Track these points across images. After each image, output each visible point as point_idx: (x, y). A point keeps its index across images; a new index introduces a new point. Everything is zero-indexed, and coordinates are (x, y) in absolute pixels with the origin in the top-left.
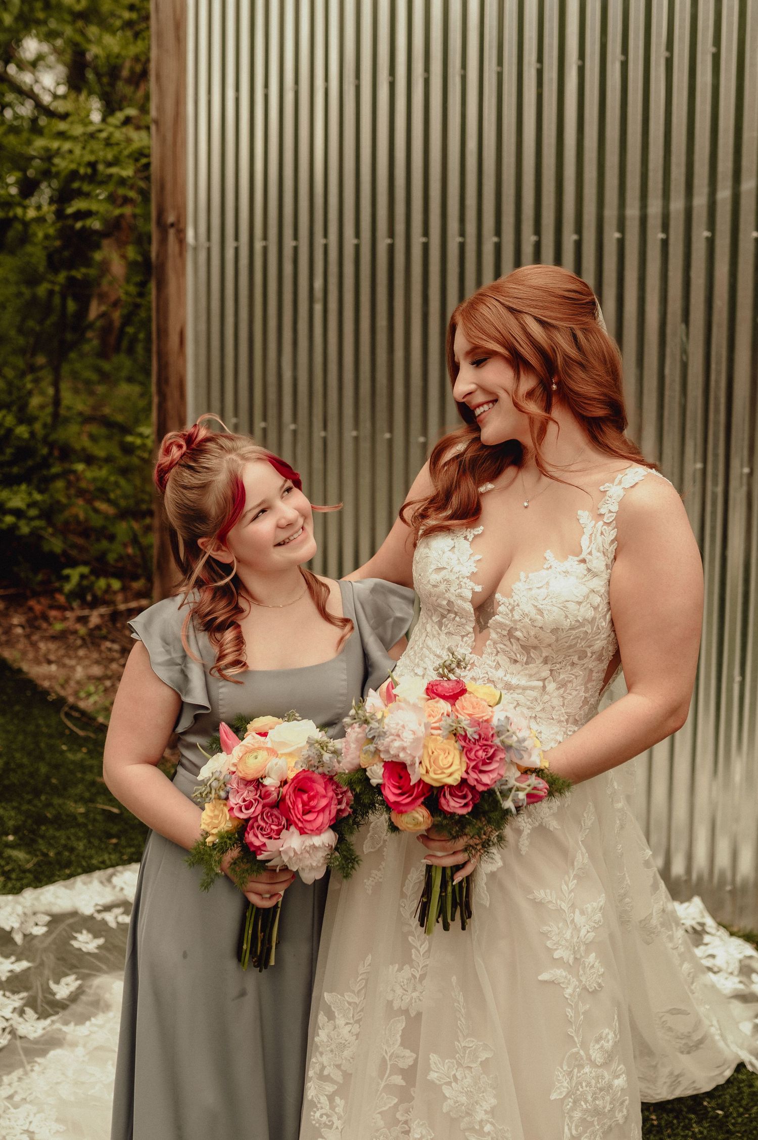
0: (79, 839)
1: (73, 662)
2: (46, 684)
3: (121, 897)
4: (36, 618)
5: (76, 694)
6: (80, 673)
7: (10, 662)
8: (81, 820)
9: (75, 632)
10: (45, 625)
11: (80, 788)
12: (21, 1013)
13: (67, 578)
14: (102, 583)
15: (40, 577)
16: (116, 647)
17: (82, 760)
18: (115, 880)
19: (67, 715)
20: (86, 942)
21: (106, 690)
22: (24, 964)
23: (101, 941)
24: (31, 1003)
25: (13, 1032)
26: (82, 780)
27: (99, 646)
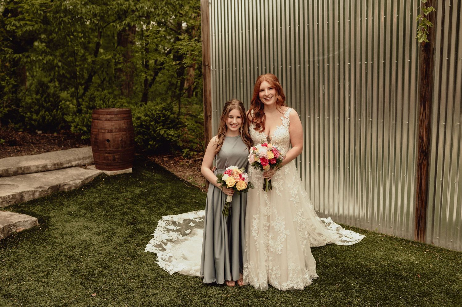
0: (189, 206)
1: (186, 172)
2: (180, 176)
3: (199, 216)
4: (176, 162)
5: (187, 178)
6: (187, 174)
7: (171, 171)
8: (190, 203)
9: (186, 165)
10: (178, 163)
11: (189, 197)
12: (179, 235)
13: (184, 152)
14: (192, 153)
15: (177, 152)
16: (196, 168)
17: (189, 192)
18: (197, 213)
19: (185, 183)
20: (192, 224)
21: (194, 178)
22: (179, 228)
23: (195, 224)
24: (181, 234)
25: (177, 238)
26: (189, 195)
27: (192, 168)
